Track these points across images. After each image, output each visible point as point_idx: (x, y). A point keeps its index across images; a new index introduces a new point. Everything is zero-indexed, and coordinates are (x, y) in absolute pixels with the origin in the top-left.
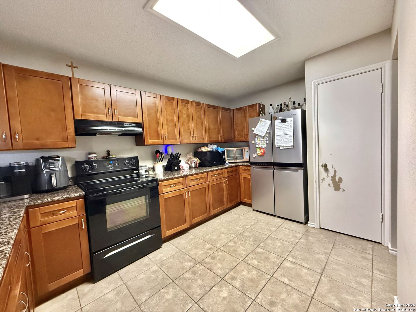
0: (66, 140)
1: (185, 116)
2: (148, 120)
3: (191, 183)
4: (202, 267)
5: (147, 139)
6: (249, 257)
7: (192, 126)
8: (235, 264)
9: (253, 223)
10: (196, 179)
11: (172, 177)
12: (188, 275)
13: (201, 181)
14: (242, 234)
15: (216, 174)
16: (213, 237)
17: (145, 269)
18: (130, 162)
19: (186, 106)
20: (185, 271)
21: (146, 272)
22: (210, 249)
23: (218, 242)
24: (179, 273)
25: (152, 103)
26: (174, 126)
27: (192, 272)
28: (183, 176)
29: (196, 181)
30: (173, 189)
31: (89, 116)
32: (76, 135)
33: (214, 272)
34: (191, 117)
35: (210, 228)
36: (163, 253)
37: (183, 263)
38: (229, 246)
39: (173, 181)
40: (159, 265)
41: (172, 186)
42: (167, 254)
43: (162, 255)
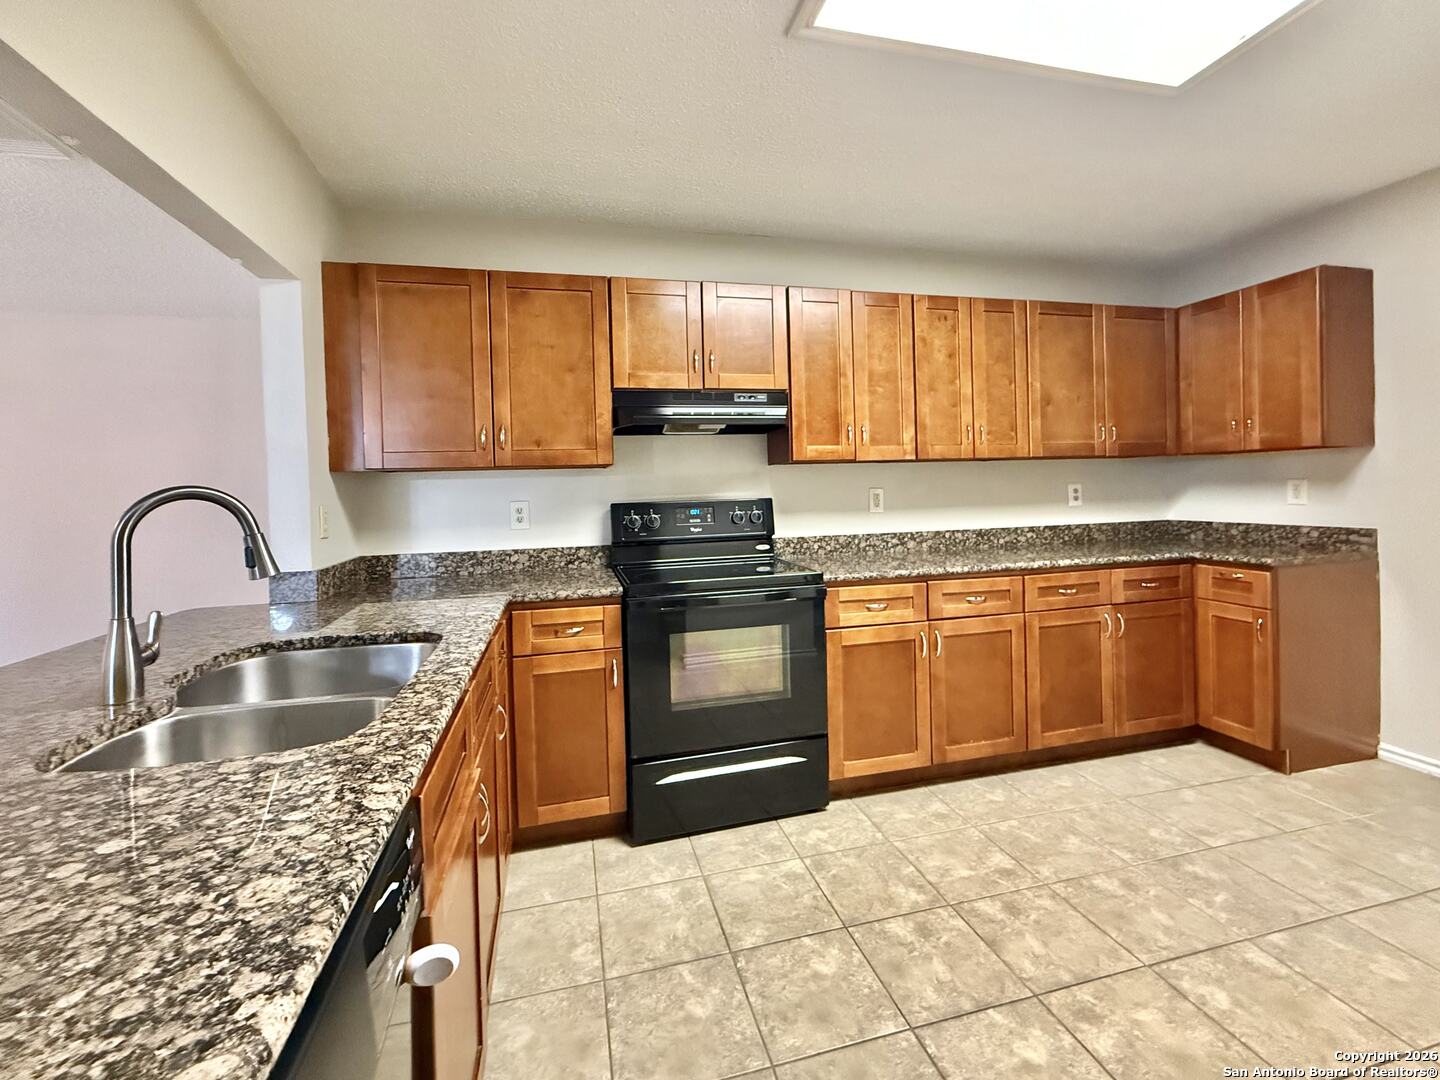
0: (592, 444)
1: (940, 357)
2: (808, 379)
3: (950, 608)
4: (961, 923)
5: (800, 442)
6: (1187, 965)
7: (967, 390)
8: (1108, 966)
9: (1249, 834)
10: (970, 594)
11: (874, 574)
12: (899, 928)
13: (992, 605)
14: (1174, 863)
15: (1066, 587)
16: (1027, 835)
17: (767, 858)
18: (746, 514)
19: (946, 318)
20: (891, 911)
21: (766, 867)
22: (1006, 873)
23: (1045, 857)
24: (869, 910)
25: (823, 323)
26: (895, 396)
27: (917, 923)
28: (918, 576)
29: (969, 602)
30: (877, 616)
31: (647, 377)
32: (617, 433)
33: (1007, 959)
34: (963, 359)
35: (1019, 797)
36: (829, 831)
37: (890, 884)
38: (1092, 887)
39: (878, 591)
40: (808, 862)
41: (875, 606)
42: (841, 839)
43: (824, 835)
